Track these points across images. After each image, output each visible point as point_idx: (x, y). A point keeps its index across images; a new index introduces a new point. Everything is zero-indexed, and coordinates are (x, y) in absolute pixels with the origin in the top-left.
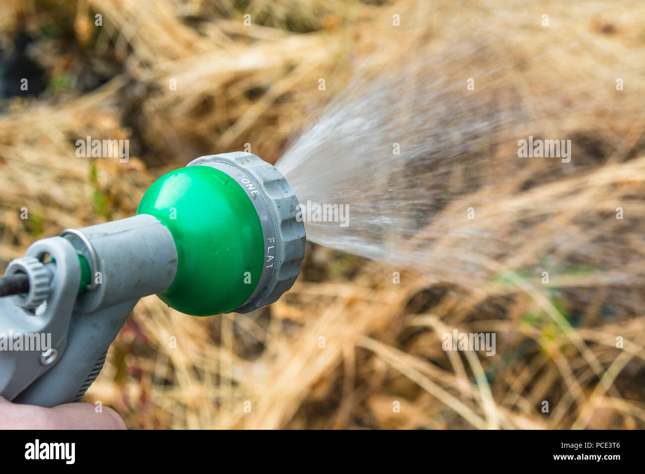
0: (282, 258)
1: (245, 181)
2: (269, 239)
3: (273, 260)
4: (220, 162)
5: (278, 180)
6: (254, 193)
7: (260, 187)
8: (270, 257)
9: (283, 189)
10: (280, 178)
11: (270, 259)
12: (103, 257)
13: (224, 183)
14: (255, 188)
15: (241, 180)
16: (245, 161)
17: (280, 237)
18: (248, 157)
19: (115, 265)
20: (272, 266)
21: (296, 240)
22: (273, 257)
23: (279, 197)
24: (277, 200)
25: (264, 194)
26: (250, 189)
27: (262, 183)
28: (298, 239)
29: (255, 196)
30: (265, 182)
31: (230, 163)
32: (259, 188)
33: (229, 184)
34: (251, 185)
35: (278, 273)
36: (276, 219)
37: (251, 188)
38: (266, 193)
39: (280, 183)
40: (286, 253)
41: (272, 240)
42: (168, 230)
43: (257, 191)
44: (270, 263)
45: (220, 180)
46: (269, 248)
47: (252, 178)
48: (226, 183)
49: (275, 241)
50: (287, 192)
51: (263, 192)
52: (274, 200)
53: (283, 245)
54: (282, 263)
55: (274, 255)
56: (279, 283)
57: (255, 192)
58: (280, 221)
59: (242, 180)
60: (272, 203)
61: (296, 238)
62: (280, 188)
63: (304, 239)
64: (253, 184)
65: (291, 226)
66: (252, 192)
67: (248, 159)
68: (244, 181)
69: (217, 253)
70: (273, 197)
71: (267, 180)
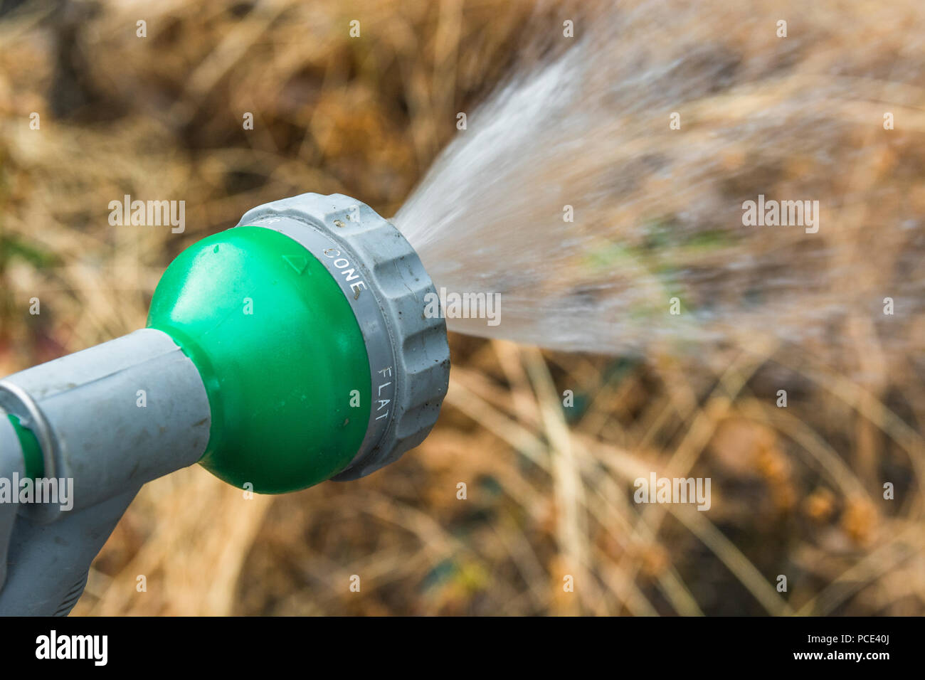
0: (405, 403)
1: (340, 263)
2: (380, 372)
3: (389, 406)
4: (299, 220)
5: (402, 258)
6: (355, 287)
7: (367, 274)
8: (382, 401)
9: (412, 274)
10: (405, 252)
11: (383, 405)
12: (64, 435)
13: (299, 272)
14: (357, 276)
15: (333, 260)
16: (344, 219)
17: (402, 367)
18: (350, 209)
19: (87, 447)
20: (387, 414)
21: (432, 369)
22: (388, 401)
23: (400, 294)
24: (397, 300)
25: (375, 288)
27: (370, 266)
28: (436, 366)
29: (358, 292)
30: (377, 264)
31: (316, 223)
32: (365, 276)
33: (310, 273)
34: (352, 271)
35: (397, 427)
36: (395, 333)
37: (350, 278)
38: (379, 286)
39: (406, 262)
40: (412, 394)
41: (387, 372)
42: (193, 364)
43: (361, 282)
44: (383, 411)
45: (293, 266)
46: (380, 387)
47: (354, 256)
48: (304, 272)
49: (393, 372)
50: (417, 280)
51: (372, 283)
52: (392, 300)
53: (406, 380)
54: (404, 412)
55: (391, 397)
56: (400, 441)
57: (357, 284)
58: (401, 339)
59: (335, 262)
60: (387, 305)
61: (432, 364)
62: (405, 273)
63: (446, 364)
64: (354, 267)
65: (423, 343)
66: (352, 286)
67: (351, 215)
68: (338, 263)
69: (283, 403)
70: (391, 293)
71: (380, 262)
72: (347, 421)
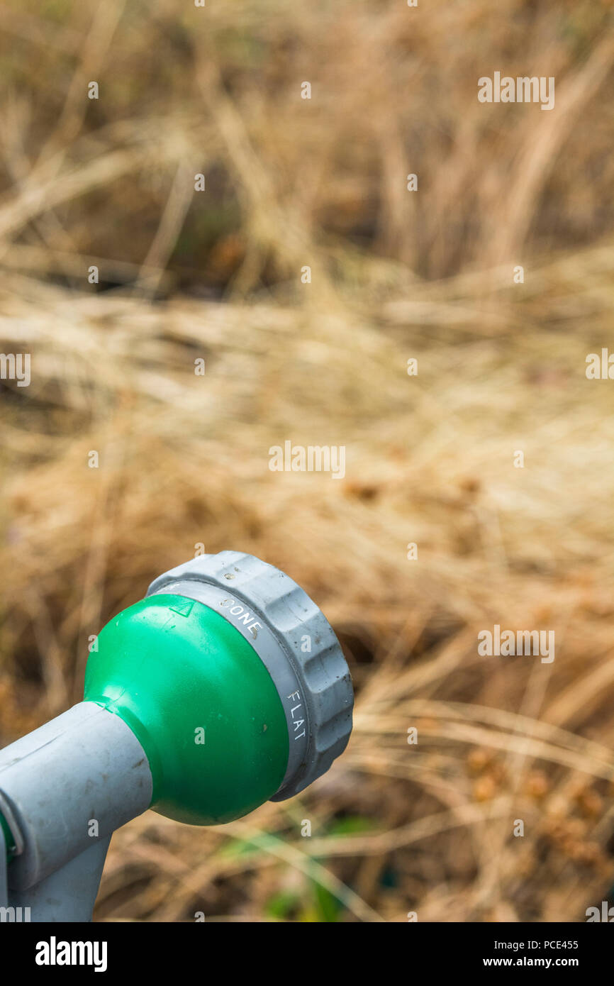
0: (319, 720)
1: (235, 611)
2: (289, 698)
3: (304, 726)
5: (289, 595)
6: (252, 628)
7: (261, 615)
8: (297, 722)
9: (300, 606)
11: (298, 726)
14: (253, 619)
15: (229, 610)
16: (232, 572)
17: (308, 688)
18: (237, 562)
20: (304, 733)
22: (302, 721)
23: (292, 626)
24: (291, 632)
26: (245, 622)
27: (262, 608)
29: (256, 633)
30: (268, 603)
31: (209, 580)
34: (247, 615)
35: (316, 742)
36: (295, 660)
39: (293, 597)
40: (323, 709)
41: (296, 696)
42: (118, 717)
43: (257, 623)
44: (300, 731)
46: (292, 710)
49: (301, 695)
50: (306, 611)
52: (287, 633)
53: (315, 699)
54: (319, 727)
55: (305, 716)
57: (254, 625)
58: (302, 665)
59: (231, 612)
60: (285, 637)
61: (334, 680)
62: (294, 606)
63: (347, 678)
64: (249, 611)
65: (323, 665)
66: (249, 628)
67: (238, 567)
70: (285, 626)
71: (271, 601)
72: (265, 726)
